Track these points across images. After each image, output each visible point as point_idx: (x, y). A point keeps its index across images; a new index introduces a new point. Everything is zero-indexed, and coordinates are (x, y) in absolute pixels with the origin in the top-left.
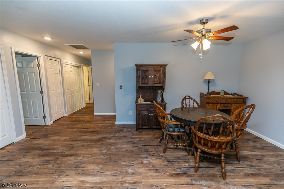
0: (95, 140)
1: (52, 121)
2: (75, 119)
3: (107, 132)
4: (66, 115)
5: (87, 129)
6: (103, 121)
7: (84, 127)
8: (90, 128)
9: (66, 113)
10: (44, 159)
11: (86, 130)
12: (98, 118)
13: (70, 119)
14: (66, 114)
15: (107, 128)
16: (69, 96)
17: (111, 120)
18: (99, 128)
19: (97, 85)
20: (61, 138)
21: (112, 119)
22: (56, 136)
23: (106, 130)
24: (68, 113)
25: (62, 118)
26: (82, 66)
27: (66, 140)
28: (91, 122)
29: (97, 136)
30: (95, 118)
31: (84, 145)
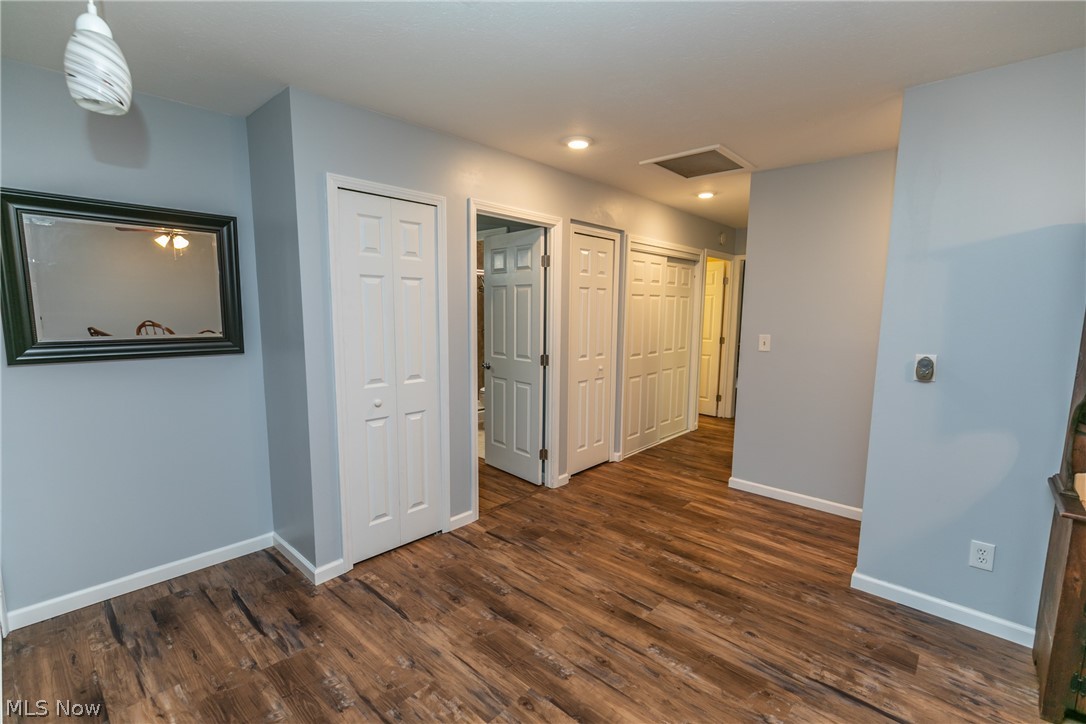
0: (722, 663)
1: (566, 475)
2: (647, 485)
3: (797, 631)
4: (616, 457)
5: (688, 563)
6: (773, 533)
7: (677, 544)
8: (704, 563)
9: (617, 449)
10: (484, 671)
11: (685, 567)
12: (747, 506)
13: (629, 479)
14: (618, 454)
15: (797, 597)
16: (638, 379)
17: (819, 541)
18: (747, 580)
19: (761, 343)
20: (573, 571)
21: (829, 537)
22: (561, 551)
23: (791, 607)
24: (624, 452)
25: (603, 468)
26: (701, 256)
27: (585, 596)
28: (711, 523)
29: (734, 631)
30: (731, 503)
31: (657, 675)
